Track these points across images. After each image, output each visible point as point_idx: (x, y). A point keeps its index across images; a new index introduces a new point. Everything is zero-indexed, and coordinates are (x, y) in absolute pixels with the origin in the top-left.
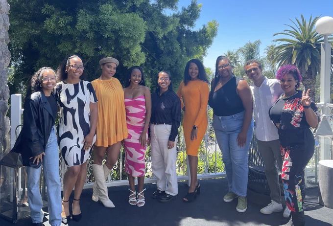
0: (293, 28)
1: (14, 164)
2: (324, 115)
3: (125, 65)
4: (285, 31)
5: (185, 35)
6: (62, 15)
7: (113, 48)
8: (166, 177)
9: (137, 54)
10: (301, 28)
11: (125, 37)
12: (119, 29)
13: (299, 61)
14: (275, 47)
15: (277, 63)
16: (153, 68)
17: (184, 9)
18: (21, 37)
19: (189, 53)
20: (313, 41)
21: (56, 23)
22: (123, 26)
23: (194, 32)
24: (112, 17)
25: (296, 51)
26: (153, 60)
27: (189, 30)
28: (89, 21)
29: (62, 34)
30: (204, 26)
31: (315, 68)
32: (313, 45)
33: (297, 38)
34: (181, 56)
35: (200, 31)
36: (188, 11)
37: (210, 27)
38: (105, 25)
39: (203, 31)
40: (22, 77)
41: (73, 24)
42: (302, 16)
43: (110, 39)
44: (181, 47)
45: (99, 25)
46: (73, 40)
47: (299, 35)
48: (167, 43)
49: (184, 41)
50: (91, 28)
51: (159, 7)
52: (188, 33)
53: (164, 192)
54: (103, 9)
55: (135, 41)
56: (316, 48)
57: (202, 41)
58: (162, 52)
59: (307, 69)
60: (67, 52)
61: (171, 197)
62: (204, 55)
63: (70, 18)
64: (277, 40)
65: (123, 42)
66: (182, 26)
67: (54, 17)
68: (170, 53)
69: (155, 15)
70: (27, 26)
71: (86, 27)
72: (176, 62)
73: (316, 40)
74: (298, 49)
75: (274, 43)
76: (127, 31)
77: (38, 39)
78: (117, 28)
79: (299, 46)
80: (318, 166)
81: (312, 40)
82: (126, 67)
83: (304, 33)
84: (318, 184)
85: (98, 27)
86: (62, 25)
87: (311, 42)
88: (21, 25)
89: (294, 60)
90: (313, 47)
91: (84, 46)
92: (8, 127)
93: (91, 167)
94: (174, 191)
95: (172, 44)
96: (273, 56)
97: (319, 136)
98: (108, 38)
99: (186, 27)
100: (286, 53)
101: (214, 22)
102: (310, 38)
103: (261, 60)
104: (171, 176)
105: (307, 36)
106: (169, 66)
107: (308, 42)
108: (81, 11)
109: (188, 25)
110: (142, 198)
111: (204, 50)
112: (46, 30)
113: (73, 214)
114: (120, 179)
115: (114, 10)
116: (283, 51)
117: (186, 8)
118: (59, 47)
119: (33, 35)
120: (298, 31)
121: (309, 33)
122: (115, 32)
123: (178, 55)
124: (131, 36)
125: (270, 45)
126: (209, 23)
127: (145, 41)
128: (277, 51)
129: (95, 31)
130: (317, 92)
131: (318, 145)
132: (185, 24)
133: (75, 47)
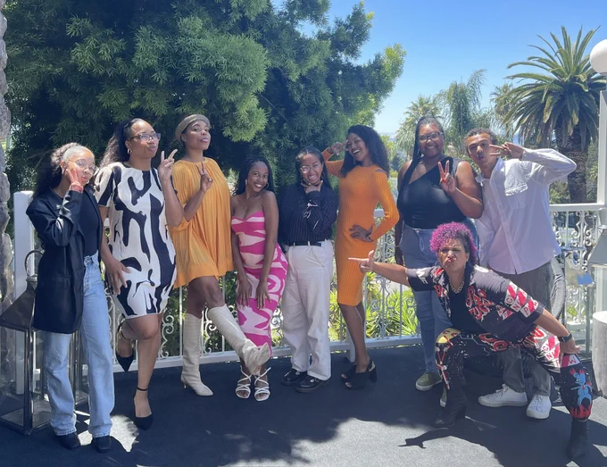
0: (546, 53)
1: (24, 324)
2: (604, 227)
3: (227, 132)
4: (530, 59)
5: (340, 73)
6: (105, 38)
7: (204, 101)
8: (309, 343)
9: (250, 113)
10: (561, 54)
11: (227, 80)
12: (217, 64)
13: (556, 118)
14: (511, 89)
15: (515, 119)
16: (281, 137)
17: (339, 23)
18: (27, 80)
19: (349, 108)
20: (583, 78)
21: (95, 52)
22: (224, 60)
23: (359, 68)
24: (202, 41)
25: (550, 98)
26: (281, 122)
27: (349, 64)
28: (158, 49)
29: (106, 73)
30: (378, 56)
31: (588, 130)
32: (582, 86)
33: (553, 72)
34: (333, 113)
35: (371, 66)
36: (347, 27)
37: (390, 57)
38: (189, 56)
39: (377, 66)
40: (29, 156)
41: (128, 54)
42: (563, 29)
43: (198, 85)
44: (334, 96)
45: (177, 56)
46: (128, 85)
47: (557, 66)
48: (306, 88)
49: (339, 84)
50: (161, 62)
51: (292, 18)
52: (348, 68)
53: (304, 374)
54: (185, 25)
55: (246, 88)
56: (590, 91)
57: (373, 85)
58: (298, 106)
59: (571, 131)
60: (117, 107)
61: (318, 382)
62: (377, 110)
63: (121, 43)
64: (514, 77)
65: (223, 91)
66: (335, 55)
67: (91, 42)
68: (313, 109)
69: (284, 35)
70: (36, 58)
71: (153, 61)
72: (325, 126)
73: (589, 76)
74: (554, 94)
75: (509, 82)
76: (231, 69)
77: (60, 82)
78: (213, 64)
79: (558, 87)
80: (591, 321)
81: (581, 76)
82: (229, 136)
83: (567, 62)
84: (590, 355)
85: (176, 61)
86: (106, 57)
87: (579, 80)
88: (26, 56)
89: (547, 116)
90: (583, 91)
91: (148, 96)
92: (9, 254)
93: (166, 328)
94: (323, 371)
95: (316, 91)
96: (505, 107)
97: (594, 266)
98: (196, 83)
99: (343, 57)
100: (532, 100)
101: (398, 48)
102: (578, 71)
103: (485, 116)
104: (319, 343)
105: (573, 69)
106: (311, 134)
107: (574, 79)
108: (143, 29)
109: (347, 53)
110: (264, 385)
111: (378, 99)
112: (75, 67)
113: (137, 415)
114: (221, 351)
115: (206, 26)
116: (525, 97)
117: (344, 20)
118: (101, 98)
119: (50, 75)
120: (556, 58)
121: (576, 63)
122: (208, 71)
123: (328, 113)
124: (239, 78)
125: (501, 85)
126: (388, 51)
127: (266, 88)
128: (513, 96)
129: (170, 69)
130: (589, 175)
131: (591, 283)
132: (341, 51)
133: (131, 99)
